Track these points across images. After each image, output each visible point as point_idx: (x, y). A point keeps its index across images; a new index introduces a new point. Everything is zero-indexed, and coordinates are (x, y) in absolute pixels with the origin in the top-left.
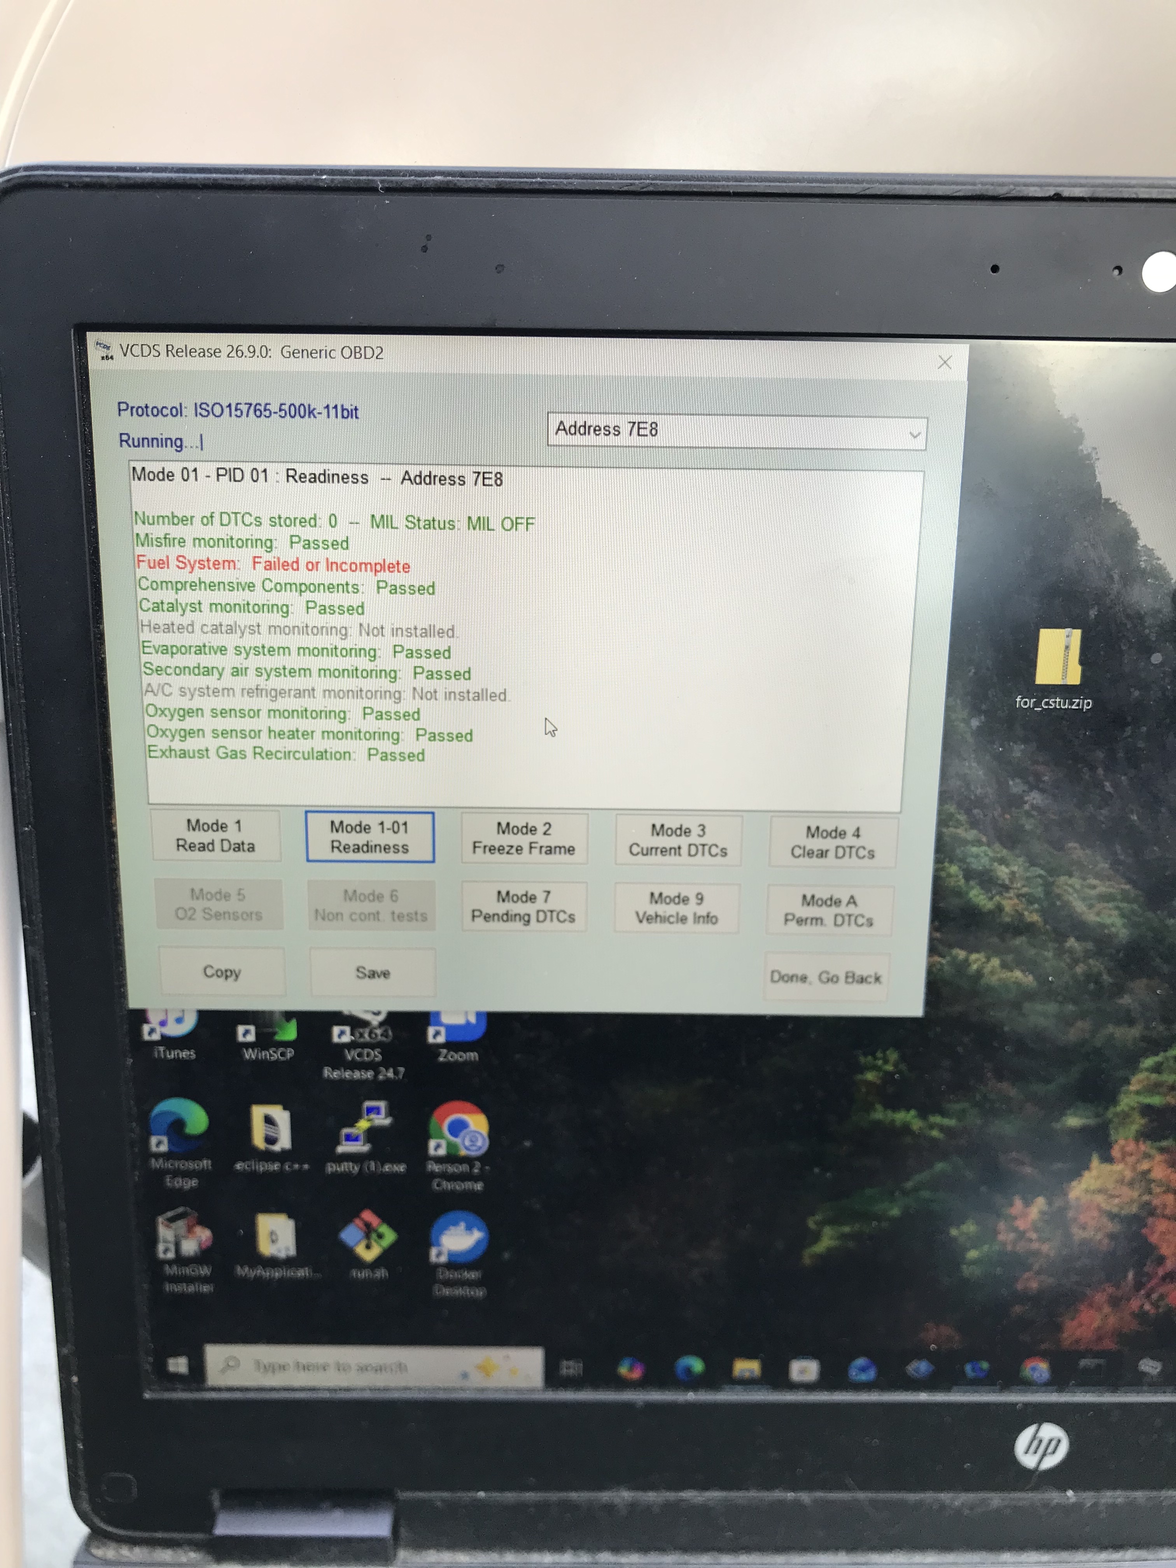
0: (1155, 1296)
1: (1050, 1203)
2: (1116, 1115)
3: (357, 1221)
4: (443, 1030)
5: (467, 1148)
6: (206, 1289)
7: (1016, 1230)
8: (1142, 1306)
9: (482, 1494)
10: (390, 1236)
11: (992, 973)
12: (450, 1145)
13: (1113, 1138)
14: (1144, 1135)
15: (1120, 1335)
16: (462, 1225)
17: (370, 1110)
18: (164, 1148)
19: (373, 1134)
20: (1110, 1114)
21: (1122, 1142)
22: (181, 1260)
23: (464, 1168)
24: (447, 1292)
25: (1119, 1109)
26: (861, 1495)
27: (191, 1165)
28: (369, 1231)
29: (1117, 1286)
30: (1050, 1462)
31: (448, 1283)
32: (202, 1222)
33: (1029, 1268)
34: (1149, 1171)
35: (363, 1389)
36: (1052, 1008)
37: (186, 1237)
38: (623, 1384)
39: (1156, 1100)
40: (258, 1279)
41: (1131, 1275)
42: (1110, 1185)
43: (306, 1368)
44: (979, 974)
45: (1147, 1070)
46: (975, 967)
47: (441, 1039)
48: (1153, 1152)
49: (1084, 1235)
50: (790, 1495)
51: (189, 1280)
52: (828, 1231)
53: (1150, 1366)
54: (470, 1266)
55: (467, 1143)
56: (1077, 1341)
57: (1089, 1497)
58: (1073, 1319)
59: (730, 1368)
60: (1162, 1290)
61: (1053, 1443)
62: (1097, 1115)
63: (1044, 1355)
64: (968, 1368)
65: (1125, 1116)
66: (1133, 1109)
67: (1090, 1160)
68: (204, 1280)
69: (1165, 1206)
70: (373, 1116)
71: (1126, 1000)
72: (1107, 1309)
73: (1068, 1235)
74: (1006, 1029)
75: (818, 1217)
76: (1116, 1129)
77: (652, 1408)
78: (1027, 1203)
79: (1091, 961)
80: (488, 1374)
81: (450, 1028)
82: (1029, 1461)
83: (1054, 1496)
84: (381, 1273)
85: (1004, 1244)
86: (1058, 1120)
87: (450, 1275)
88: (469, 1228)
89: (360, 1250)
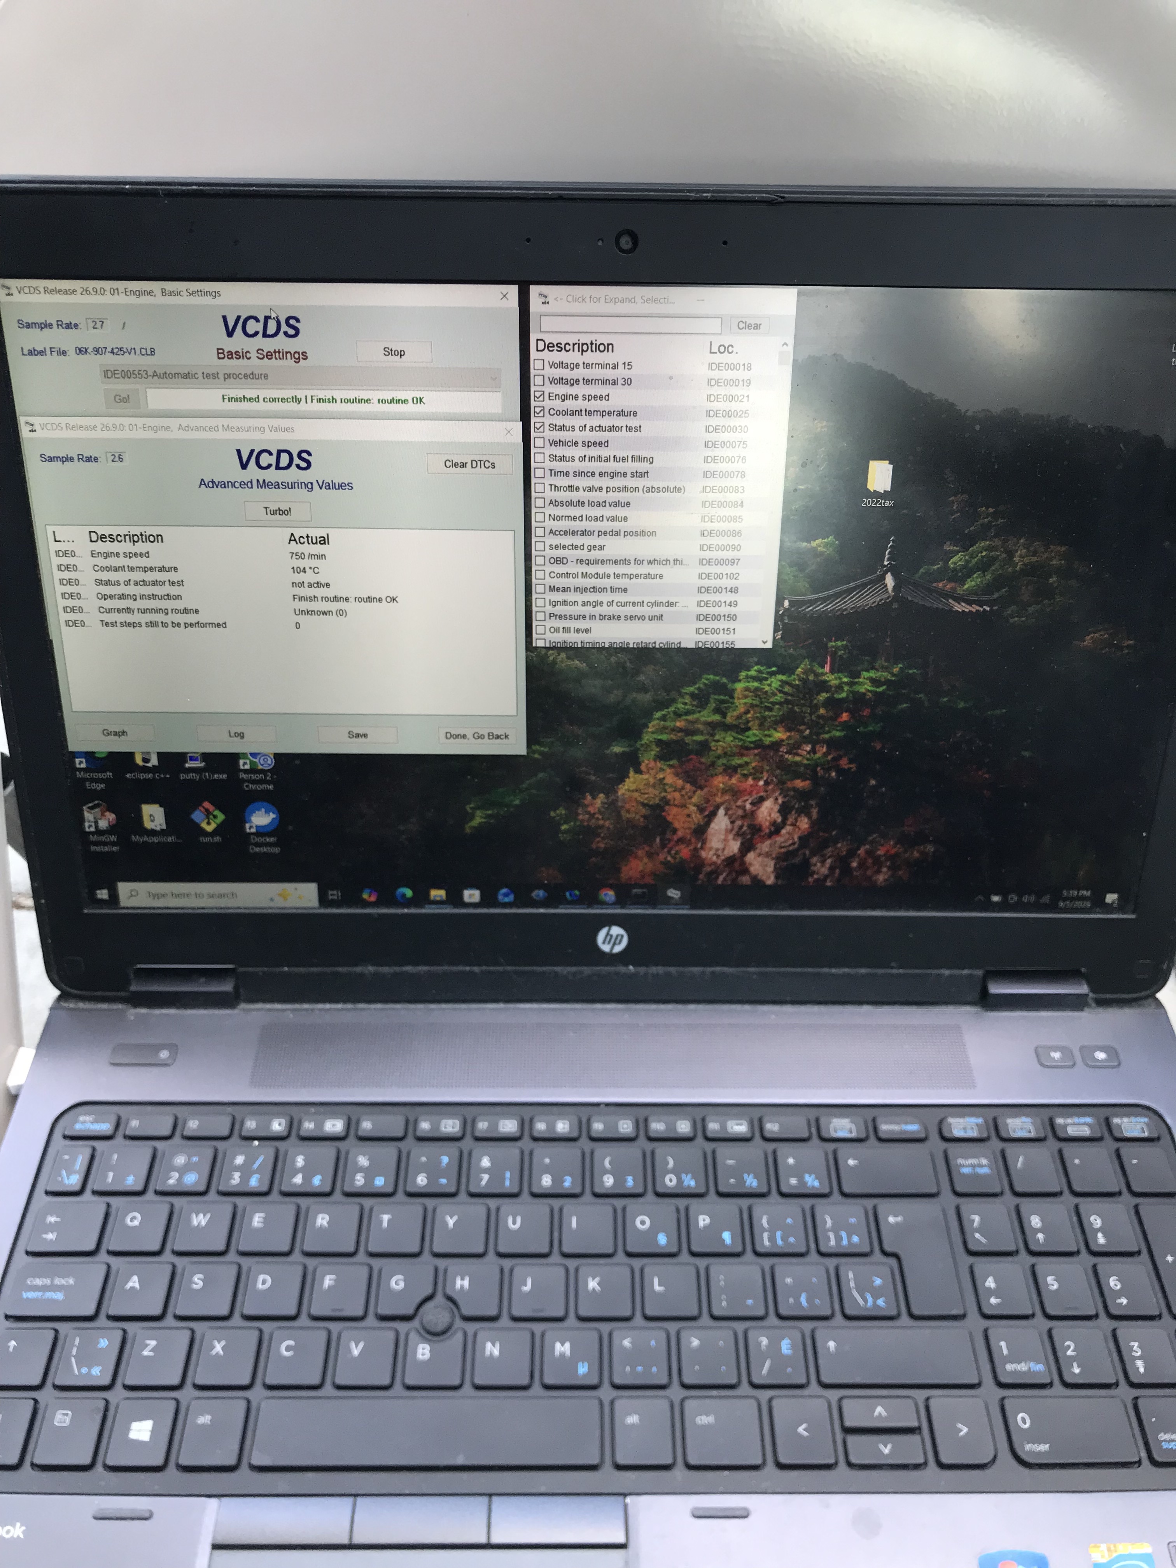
0: (673, 852)
1: (607, 797)
2: (642, 745)
3: (201, 808)
5: (262, 765)
6: (115, 849)
7: (589, 813)
8: (666, 858)
9: (286, 969)
10: (221, 817)
11: (562, 662)
12: (251, 762)
13: (641, 760)
14: (659, 757)
15: (653, 874)
16: (263, 810)
18: (83, 766)
19: (206, 756)
20: (638, 745)
21: (646, 762)
22: (99, 832)
23: (261, 776)
24: (257, 850)
25: (643, 742)
26: (509, 968)
27: (100, 776)
28: (208, 813)
29: (651, 846)
30: (618, 949)
31: (257, 845)
32: (109, 810)
33: (598, 835)
34: (664, 778)
35: (212, 908)
36: (598, 682)
37: (101, 819)
38: (366, 904)
39: (664, 737)
40: (145, 843)
41: (658, 840)
42: (642, 787)
43: (178, 896)
44: (554, 662)
45: (658, 719)
46: (551, 658)
48: (665, 767)
49: (628, 816)
50: (468, 968)
51: (105, 844)
52: (478, 813)
53: (674, 893)
54: (269, 834)
55: (262, 762)
56: (630, 878)
57: (642, 970)
58: (626, 865)
59: (428, 894)
60: (677, 848)
61: (619, 938)
62: (630, 746)
63: (611, 887)
64: (568, 894)
65: (647, 746)
66: (651, 742)
67: (629, 773)
68: (113, 844)
69: (675, 799)
71: (642, 678)
72: (646, 860)
73: (619, 815)
74: (573, 695)
75: (472, 805)
76: (642, 754)
77: (381, 916)
78: (594, 797)
79: (619, 655)
80: (285, 899)
82: (606, 948)
83: (622, 969)
84: (217, 839)
85: (582, 821)
86: (608, 748)
87: (258, 840)
88: (267, 812)
89: (204, 825)
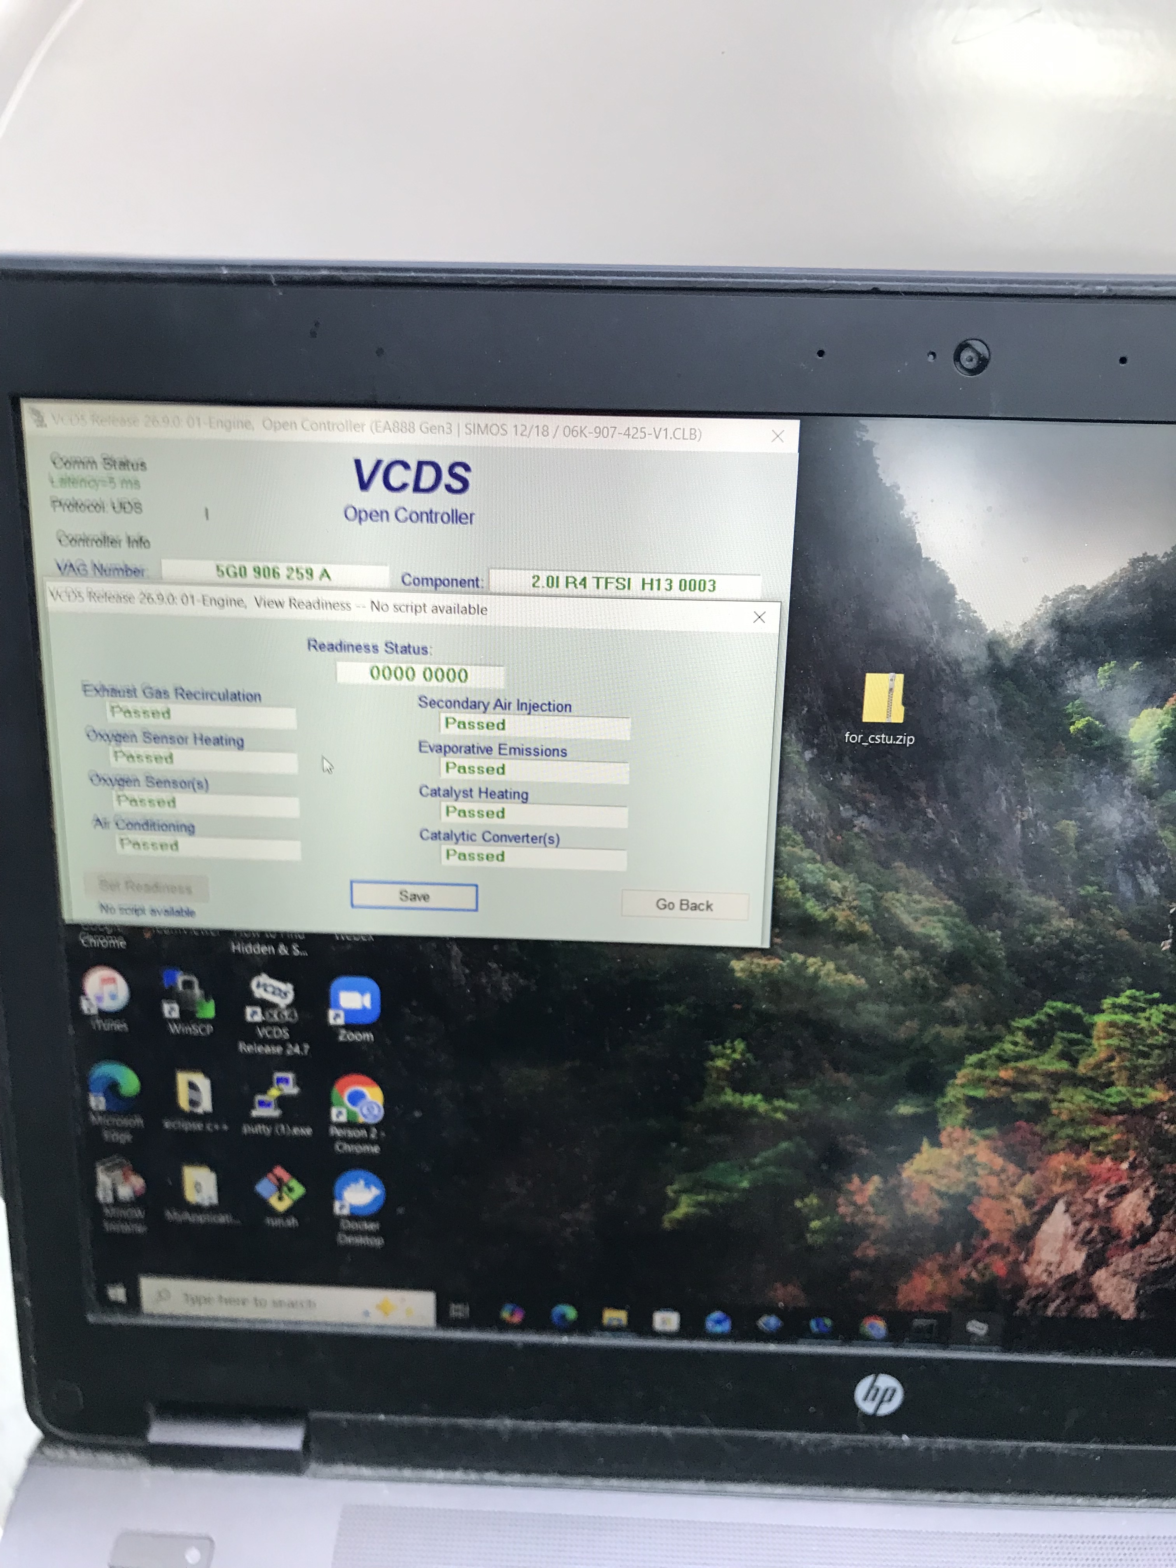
0: (980, 1266)
1: (885, 1181)
2: (944, 1105)
3: (270, 1176)
4: (342, 1014)
5: (364, 1116)
6: (140, 1229)
7: (854, 1204)
8: (968, 1275)
9: (382, 1417)
10: (299, 1190)
11: (828, 975)
12: (349, 1112)
13: (941, 1124)
14: (970, 1123)
15: (947, 1298)
16: (362, 1183)
17: (279, 1080)
18: (102, 1106)
19: (283, 1101)
20: (938, 1104)
21: (949, 1129)
22: (118, 1204)
23: (363, 1133)
24: (349, 1240)
25: (946, 1100)
26: (716, 1431)
27: (126, 1122)
28: (280, 1185)
29: (947, 1256)
30: (886, 1409)
31: (349, 1233)
32: (137, 1171)
33: (866, 1237)
34: (975, 1155)
35: (278, 1322)
36: (883, 1008)
37: (122, 1185)
38: (504, 1326)
39: (980, 1093)
40: (186, 1223)
41: (958, 1247)
42: (940, 1167)
43: (228, 1301)
44: (816, 976)
45: (971, 1065)
46: (812, 970)
47: (341, 1021)
48: (977, 1138)
49: (916, 1210)
50: (654, 1429)
51: (126, 1221)
52: (685, 1200)
53: (977, 1328)
54: (370, 1218)
55: (365, 1111)
56: (911, 1303)
57: (922, 1442)
58: (906, 1283)
59: (601, 1317)
60: (987, 1260)
61: (889, 1393)
62: (927, 1105)
63: (880, 1315)
64: (813, 1324)
65: (951, 1108)
66: (958, 1100)
67: (921, 1145)
68: (139, 1221)
69: (989, 1187)
70: (282, 1086)
71: (951, 1003)
72: (938, 1276)
73: (901, 1208)
74: (842, 1026)
75: (676, 1187)
76: (943, 1117)
77: (530, 1347)
78: (864, 1181)
79: (918, 968)
80: (386, 1314)
81: (348, 1013)
82: (868, 1407)
83: (891, 1440)
84: (292, 1222)
85: (843, 1217)
86: (890, 1107)
87: (352, 1225)
88: (368, 1185)
89: (274, 1202)
